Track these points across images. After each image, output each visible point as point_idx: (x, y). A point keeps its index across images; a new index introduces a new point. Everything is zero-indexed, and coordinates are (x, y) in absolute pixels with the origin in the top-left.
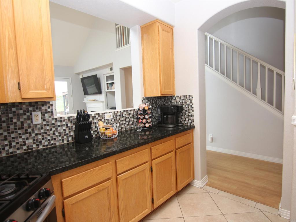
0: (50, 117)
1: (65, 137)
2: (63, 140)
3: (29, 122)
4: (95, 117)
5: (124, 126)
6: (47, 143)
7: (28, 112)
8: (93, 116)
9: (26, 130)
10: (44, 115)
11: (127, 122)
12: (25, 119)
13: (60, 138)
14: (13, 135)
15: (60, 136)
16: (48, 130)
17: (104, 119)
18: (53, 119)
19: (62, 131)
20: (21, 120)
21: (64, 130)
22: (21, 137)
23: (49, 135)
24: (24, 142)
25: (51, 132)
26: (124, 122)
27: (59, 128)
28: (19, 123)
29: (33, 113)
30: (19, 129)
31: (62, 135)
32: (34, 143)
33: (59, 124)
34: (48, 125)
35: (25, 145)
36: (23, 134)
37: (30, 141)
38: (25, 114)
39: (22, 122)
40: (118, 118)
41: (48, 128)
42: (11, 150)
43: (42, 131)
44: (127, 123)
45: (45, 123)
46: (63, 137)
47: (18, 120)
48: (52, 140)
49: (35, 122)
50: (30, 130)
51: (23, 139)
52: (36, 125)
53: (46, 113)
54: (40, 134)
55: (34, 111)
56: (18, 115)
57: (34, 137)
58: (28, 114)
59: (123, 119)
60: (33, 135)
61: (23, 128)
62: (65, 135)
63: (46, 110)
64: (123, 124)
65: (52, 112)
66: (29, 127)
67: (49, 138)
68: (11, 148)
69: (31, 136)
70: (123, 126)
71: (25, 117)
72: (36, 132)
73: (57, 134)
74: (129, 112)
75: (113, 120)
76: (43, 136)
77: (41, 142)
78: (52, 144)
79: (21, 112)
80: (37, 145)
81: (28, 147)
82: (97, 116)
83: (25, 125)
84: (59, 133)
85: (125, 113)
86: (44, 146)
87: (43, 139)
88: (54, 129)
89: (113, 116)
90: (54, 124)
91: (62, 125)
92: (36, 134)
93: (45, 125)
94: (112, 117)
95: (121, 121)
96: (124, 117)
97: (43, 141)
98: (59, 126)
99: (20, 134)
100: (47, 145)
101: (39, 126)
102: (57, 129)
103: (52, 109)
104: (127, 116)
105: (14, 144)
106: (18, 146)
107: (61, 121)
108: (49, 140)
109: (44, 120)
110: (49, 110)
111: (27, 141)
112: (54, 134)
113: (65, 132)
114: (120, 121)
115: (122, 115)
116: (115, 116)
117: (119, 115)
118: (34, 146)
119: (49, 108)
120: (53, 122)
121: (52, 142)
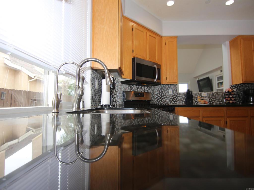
0: (175, 92)
1: (181, 102)
2: (180, 103)
3: (168, 93)
4: (196, 94)
5: (215, 101)
6: (174, 103)
7: (168, 89)
8: (195, 94)
9: (167, 96)
10: (173, 91)
11: (217, 99)
12: (167, 92)
13: (179, 102)
14: (163, 97)
15: (179, 101)
16: (174, 97)
17: (202, 96)
18: (176, 93)
19: (180, 99)
20: (166, 92)
21: (181, 98)
22: (165, 99)
23: (175, 100)
24: (166, 101)
25: (176, 98)
26: (215, 99)
27: (179, 97)
28: (165, 93)
29: (169, 90)
30: (165, 95)
31: (180, 100)
32: (169, 102)
33: (179, 95)
34: (174, 95)
35: (166, 102)
36: (166, 97)
37: (168, 101)
38: (167, 90)
39: (166, 93)
40: (210, 96)
41: (174, 96)
42: (162, 103)
43: (172, 97)
44: (217, 100)
45: (173, 94)
46: (180, 102)
47: (165, 92)
48: (176, 102)
49: (170, 94)
50: (168, 96)
51: (166, 99)
52: (170, 95)
53: (174, 90)
54: (171, 98)
55: (170, 89)
56: (165, 90)
58: (168, 90)
59: (214, 97)
60: (169, 98)
61: (166, 95)
62: (181, 101)
63: (174, 89)
64: (214, 100)
65: (176, 90)
66: (168, 95)
67: (175, 101)
68: (162, 102)
69: (168, 99)
70: (214, 101)
71: (167, 91)
72: (170, 97)
73: (178, 100)
74: (219, 94)
75: (207, 97)
76: (172, 100)
77: (171, 102)
78: (176, 104)
79: (166, 89)
80: (170, 103)
81: (167, 103)
82: (197, 94)
83: (167, 94)
84: (179, 99)
85: (216, 94)
86: (172, 104)
87: (172, 101)
88: (177, 97)
89: (207, 95)
90: (177, 95)
91: (180, 96)
92: (170, 99)
93: (173, 95)
94: (206, 96)
95: (212, 98)
96: (215, 96)
97: (172, 102)
98: (179, 96)
99: (165, 97)
100: (174, 104)
101: (171, 95)
102: (178, 97)
103: (176, 89)
104: (217, 96)
105: (163, 101)
106: (164, 102)
107: (180, 94)
108: (175, 102)
109: (173, 93)
110: (175, 89)
111: (167, 101)
112: (177, 99)
113: (181, 100)
114: (211, 98)
115: (214, 95)
116: (208, 95)
117: (211, 95)
118: (169, 103)
119: (175, 88)
120: (177, 94)
121: (176, 103)
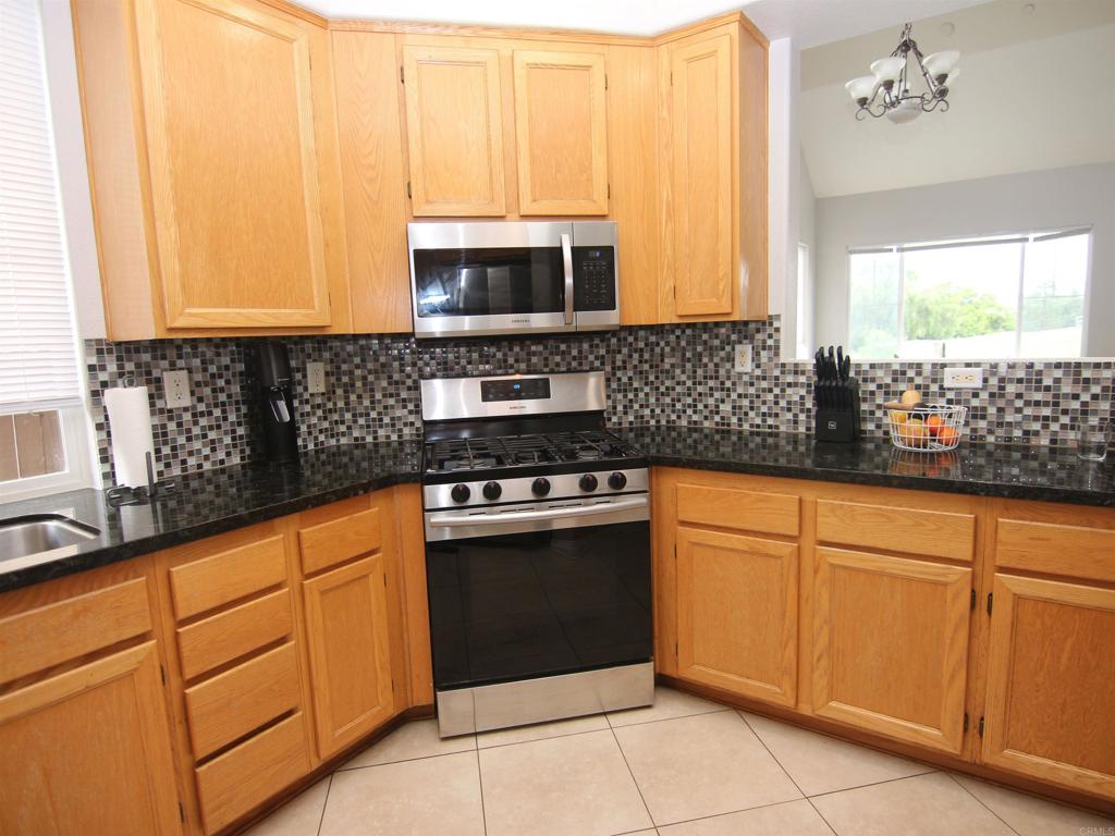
0: (770, 359)
1: (802, 417)
2: (796, 422)
3: (728, 366)
4: (904, 373)
5: (1045, 427)
6: (758, 421)
7: (728, 344)
8: (895, 372)
9: (723, 383)
10: (758, 354)
11: (1065, 412)
12: (722, 359)
13: (790, 416)
14: (700, 389)
15: (789, 410)
16: (764, 390)
17: (941, 387)
18: (776, 366)
19: (796, 398)
20: (716, 360)
21: (802, 397)
22: (712, 395)
23: (764, 403)
24: (717, 406)
25: (770, 397)
26: (1047, 412)
27: (789, 391)
28: (711, 366)
29: (738, 347)
30: (711, 378)
31: (796, 409)
32: (734, 414)
33: (790, 379)
34: (764, 378)
35: (717, 413)
36: (717, 389)
37: (726, 408)
38: (723, 349)
39: (716, 365)
40: (1011, 389)
41: (764, 384)
42: (695, 418)
43: (752, 390)
44: (1065, 420)
45: (758, 372)
46: (796, 416)
47: (711, 360)
48: (770, 415)
49: (738, 369)
50: (728, 384)
51: (717, 400)
52: (740, 375)
53: (764, 349)
54: (746, 396)
55: (740, 342)
56: (711, 348)
57: (734, 401)
58: (728, 348)
59: (1038, 396)
60: (734, 396)
61: (717, 378)
62: (802, 411)
63: (764, 341)
64: (1036, 418)
65: (777, 348)
66: (729, 378)
67: (764, 409)
68: (695, 412)
69: (729, 396)
70: (1036, 426)
71: (722, 354)
72: (740, 390)
73: (783, 403)
74: (1086, 374)
75: (984, 395)
76: (752, 402)
77: (746, 414)
78: (770, 427)
79: (716, 342)
80: (740, 420)
81: (723, 418)
82: (911, 373)
83: (722, 372)
84: (789, 403)
85: (1058, 373)
86: (752, 426)
87: (752, 408)
88: (777, 391)
89: (985, 380)
90: (777, 378)
91: (796, 385)
92: (740, 396)
93: (758, 378)
94: (979, 384)
95: (1027, 403)
96: (1047, 389)
97: (752, 414)
98: (789, 385)
99: (711, 389)
100: (758, 426)
101: (746, 378)
102: (783, 390)
103: (777, 341)
104: (1066, 389)
105: (700, 406)
106: (706, 413)
107: (796, 373)
108: (764, 414)
109: (758, 366)
110: (770, 342)
111: (722, 407)
112: (777, 403)
113: (803, 404)
114: (1019, 403)
115: (1039, 381)
116: (994, 381)
117: (1020, 381)
118: (734, 420)
119: (770, 336)
120: (777, 372)
121: (770, 421)
